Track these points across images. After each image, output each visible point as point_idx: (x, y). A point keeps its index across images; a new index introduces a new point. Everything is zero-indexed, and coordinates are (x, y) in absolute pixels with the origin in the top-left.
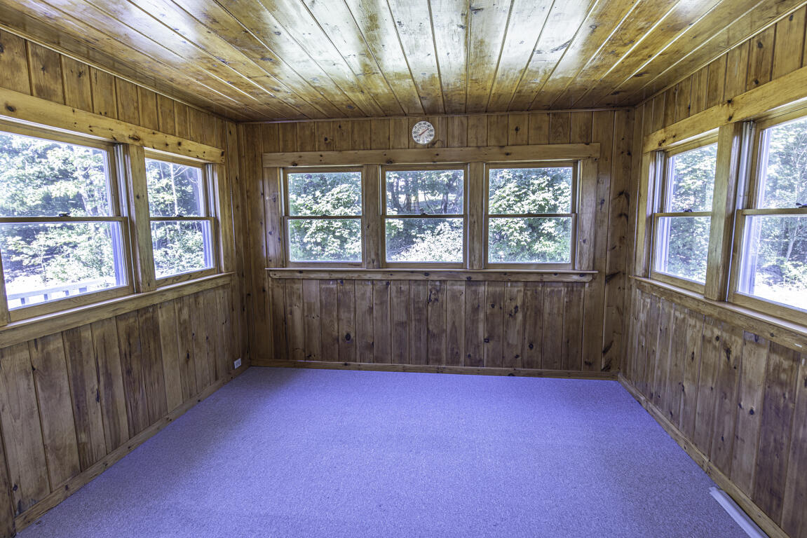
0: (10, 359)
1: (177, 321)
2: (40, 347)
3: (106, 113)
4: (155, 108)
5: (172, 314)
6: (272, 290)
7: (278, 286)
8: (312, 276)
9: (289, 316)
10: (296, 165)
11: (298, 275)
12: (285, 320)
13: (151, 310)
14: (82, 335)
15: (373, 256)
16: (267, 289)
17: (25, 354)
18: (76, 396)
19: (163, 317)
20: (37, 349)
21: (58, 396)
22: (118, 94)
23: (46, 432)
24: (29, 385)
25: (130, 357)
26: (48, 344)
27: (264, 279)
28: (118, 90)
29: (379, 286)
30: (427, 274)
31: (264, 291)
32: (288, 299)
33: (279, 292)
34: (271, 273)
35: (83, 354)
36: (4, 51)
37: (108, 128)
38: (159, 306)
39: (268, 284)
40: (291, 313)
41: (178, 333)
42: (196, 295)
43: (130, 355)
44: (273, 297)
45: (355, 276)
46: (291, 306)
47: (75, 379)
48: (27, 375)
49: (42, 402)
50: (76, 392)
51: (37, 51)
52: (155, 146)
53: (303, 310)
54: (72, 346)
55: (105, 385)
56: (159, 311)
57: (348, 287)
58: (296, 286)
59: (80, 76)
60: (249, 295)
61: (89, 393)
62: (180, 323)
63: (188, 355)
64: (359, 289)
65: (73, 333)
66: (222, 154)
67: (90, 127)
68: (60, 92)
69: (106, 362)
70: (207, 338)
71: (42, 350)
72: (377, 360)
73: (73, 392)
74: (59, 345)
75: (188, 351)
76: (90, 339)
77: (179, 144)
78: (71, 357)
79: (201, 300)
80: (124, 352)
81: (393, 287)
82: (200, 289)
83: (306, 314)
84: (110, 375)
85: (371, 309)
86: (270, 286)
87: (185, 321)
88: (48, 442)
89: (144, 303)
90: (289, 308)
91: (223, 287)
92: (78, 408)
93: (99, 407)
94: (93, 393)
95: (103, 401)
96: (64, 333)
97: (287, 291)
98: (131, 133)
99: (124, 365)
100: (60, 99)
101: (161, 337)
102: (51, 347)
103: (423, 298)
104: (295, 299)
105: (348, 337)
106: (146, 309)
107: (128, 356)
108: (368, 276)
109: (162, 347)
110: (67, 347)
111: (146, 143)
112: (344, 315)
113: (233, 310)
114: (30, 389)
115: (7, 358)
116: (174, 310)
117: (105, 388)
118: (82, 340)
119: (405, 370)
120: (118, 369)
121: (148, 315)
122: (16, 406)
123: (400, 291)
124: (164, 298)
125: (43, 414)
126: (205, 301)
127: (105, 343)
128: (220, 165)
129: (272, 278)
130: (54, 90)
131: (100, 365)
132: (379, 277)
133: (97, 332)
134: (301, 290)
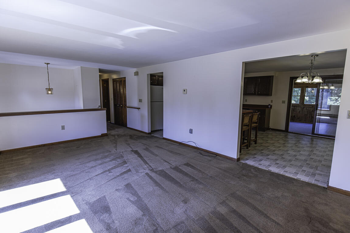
15: (301, 102)
29: (302, 108)
30: (313, 106)
45: (297, 106)
57: (295, 108)
64: (298, 108)
72: (300, 121)
81: (305, 108)
85: (300, 112)
103: (311, 110)
105: (294, 116)
108: (300, 106)
112: (294, 113)
119: (306, 123)
123: (306, 109)
132: (302, 106)
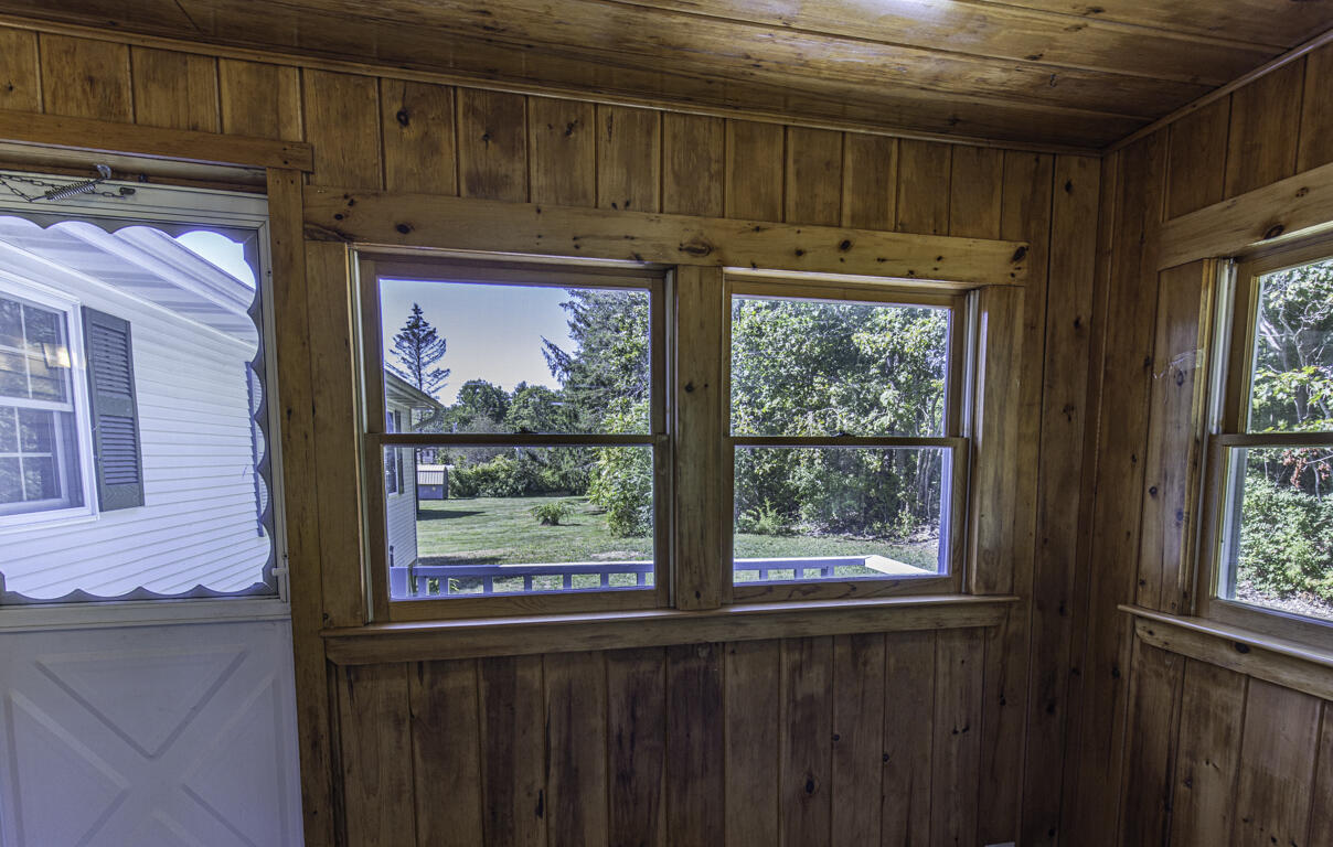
0: (369, 686)
1: (784, 691)
2: (427, 677)
3: (627, 204)
4: (778, 167)
5: (770, 673)
6: (1140, 678)
7: (1159, 675)
8: (1288, 676)
9: (1182, 788)
10: (1280, 230)
11: (1232, 656)
12: (1167, 795)
13: (703, 653)
14: (519, 673)
16: (1124, 670)
17: (399, 685)
18: (491, 791)
19: (735, 677)
20: (421, 679)
21: (453, 778)
22: (668, 152)
24: (398, 742)
25: (632, 747)
26: (445, 675)
27: (1120, 636)
28: (668, 145)
31: (1116, 674)
32: (1184, 730)
33: (1159, 694)
34: (1139, 624)
35: (518, 712)
36: (411, 121)
37: (623, 234)
38: (729, 649)
39: (1130, 659)
40: (1190, 781)
41: (783, 724)
42: (860, 641)
43: (632, 741)
44: (1138, 705)
46: (1192, 755)
47: (492, 756)
48: (398, 722)
49: (420, 779)
50: (490, 782)
51: (477, 103)
52: (757, 262)
53: (1236, 792)
54: (493, 691)
55: (560, 788)
56: (729, 659)
58: (1218, 694)
59: (568, 133)
60: (1076, 671)
61: (521, 793)
62: (793, 700)
63: (810, 786)
65: (499, 667)
66: (1019, 255)
67: (575, 239)
68: (518, 178)
69: (569, 739)
70: (886, 757)
71: (431, 686)
73: (485, 780)
74: (466, 683)
75: (810, 774)
76: (537, 685)
77: (845, 246)
78: (488, 711)
79: (876, 654)
80: (615, 730)
82: (869, 627)
83: (1243, 809)
84: (577, 770)
86: (1135, 664)
87: (810, 699)
89: (678, 636)
90: (1183, 761)
91: (969, 632)
92: (493, 813)
93: (542, 828)
94: (529, 794)
95: (553, 820)
96: (480, 663)
97: (1186, 699)
98: (686, 238)
99: (612, 759)
100: (519, 192)
101: (727, 722)
102: (449, 684)
104: (1208, 738)
106: (688, 651)
107: (626, 743)
109: (728, 747)
110: (483, 693)
111: (730, 256)
113: (1003, 703)
114: (400, 748)
115: (364, 684)
116: (779, 664)
117: (560, 794)
118: (518, 685)
120: (598, 765)
121: (694, 664)
122: (373, 773)
124: (740, 633)
125: (421, 802)
126: (892, 661)
127: (570, 702)
128: (1005, 290)
129: (1144, 645)
130: (507, 176)
131: (554, 742)
133: (554, 676)
134: (1237, 714)
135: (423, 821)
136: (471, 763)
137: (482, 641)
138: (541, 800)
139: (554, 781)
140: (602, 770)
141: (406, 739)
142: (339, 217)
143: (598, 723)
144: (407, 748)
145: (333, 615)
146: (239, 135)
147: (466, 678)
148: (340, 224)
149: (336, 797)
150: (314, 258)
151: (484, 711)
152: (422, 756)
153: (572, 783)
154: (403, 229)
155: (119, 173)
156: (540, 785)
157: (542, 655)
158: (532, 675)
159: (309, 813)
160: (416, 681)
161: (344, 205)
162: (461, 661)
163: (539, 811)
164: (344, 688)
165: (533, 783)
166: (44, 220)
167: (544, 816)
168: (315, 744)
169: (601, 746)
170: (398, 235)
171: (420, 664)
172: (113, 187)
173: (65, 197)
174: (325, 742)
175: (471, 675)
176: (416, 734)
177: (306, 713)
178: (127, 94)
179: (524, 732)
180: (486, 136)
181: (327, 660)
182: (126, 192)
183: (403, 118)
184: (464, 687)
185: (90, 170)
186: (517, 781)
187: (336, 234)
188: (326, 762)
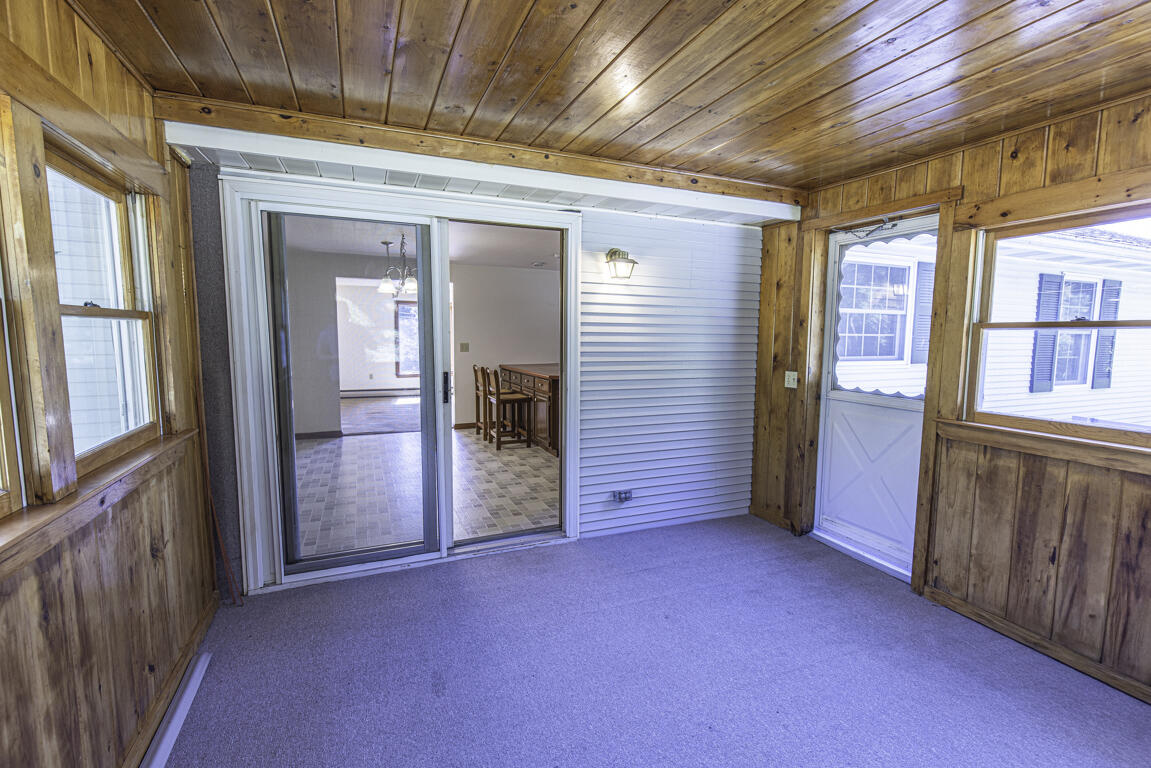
0: (957, 452)
2: (988, 456)
14: (1049, 469)
17: (972, 456)
18: (1020, 533)
20: (985, 456)
21: (996, 515)
23: (975, 541)
24: (968, 485)
25: (1139, 547)
26: (999, 457)
35: (1044, 491)
36: (1019, 155)
43: (1140, 544)
47: (1023, 513)
48: (969, 475)
49: (977, 510)
50: (1020, 527)
51: (1063, 128)
54: (1029, 474)
55: (1071, 551)
59: (1135, 121)
61: (1039, 543)
65: (1035, 461)
67: (1128, 190)
68: (1090, 162)
69: (1082, 523)
71: (991, 460)
74: (1011, 465)
76: (1061, 479)
78: (1024, 486)
80: (1124, 531)
84: (1086, 545)
88: (974, 551)
92: (1019, 547)
93: (1053, 571)
94: (1046, 546)
95: (1062, 569)
96: (1021, 455)
99: (1119, 549)
100: (1088, 172)
102: (1001, 462)
107: (1134, 545)
110: (1021, 473)
114: (968, 489)
115: (955, 450)
117: (1070, 555)
118: (1047, 476)
120: (1106, 548)
122: (953, 497)
125: (976, 522)
127: (1086, 497)
130: (1081, 164)
131: (1069, 520)
133: (1076, 477)
135: (976, 532)
136: (1008, 513)
137: (1022, 442)
138: (1054, 553)
139: (1065, 546)
140: (1108, 553)
141: (973, 483)
142: (971, 217)
143: (1110, 521)
144: (972, 491)
145: (943, 412)
146: (932, 192)
147: (1012, 463)
148: (971, 221)
149: (933, 500)
150: (957, 239)
151: (1020, 485)
152: (980, 498)
153: (1081, 551)
154: (1004, 215)
155: (892, 219)
156: (1054, 543)
157: (1068, 461)
158: (1059, 473)
159: (920, 504)
160: (982, 456)
161: (974, 211)
162: (1010, 451)
163: (1053, 559)
164: (944, 449)
165: (1050, 540)
166: (866, 244)
167: (1056, 565)
168: (926, 472)
169: (1109, 536)
170: (1002, 218)
171: (985, 447)
172: (889, 225)
173: (874, 234)
174: (931, 473)
175: (1015, 461)
176: (978, 485)
177: (924, 456)
178: (893, 190)
179: (1047, 506)
180: (1068, 146)
181: (937, 434)
182: (894, 225)
183: (1014, 155)
184: (1009, 468)
185: (882, 221)
186: (1038, 535)
187: (970, 225)
188: (930, 481)
